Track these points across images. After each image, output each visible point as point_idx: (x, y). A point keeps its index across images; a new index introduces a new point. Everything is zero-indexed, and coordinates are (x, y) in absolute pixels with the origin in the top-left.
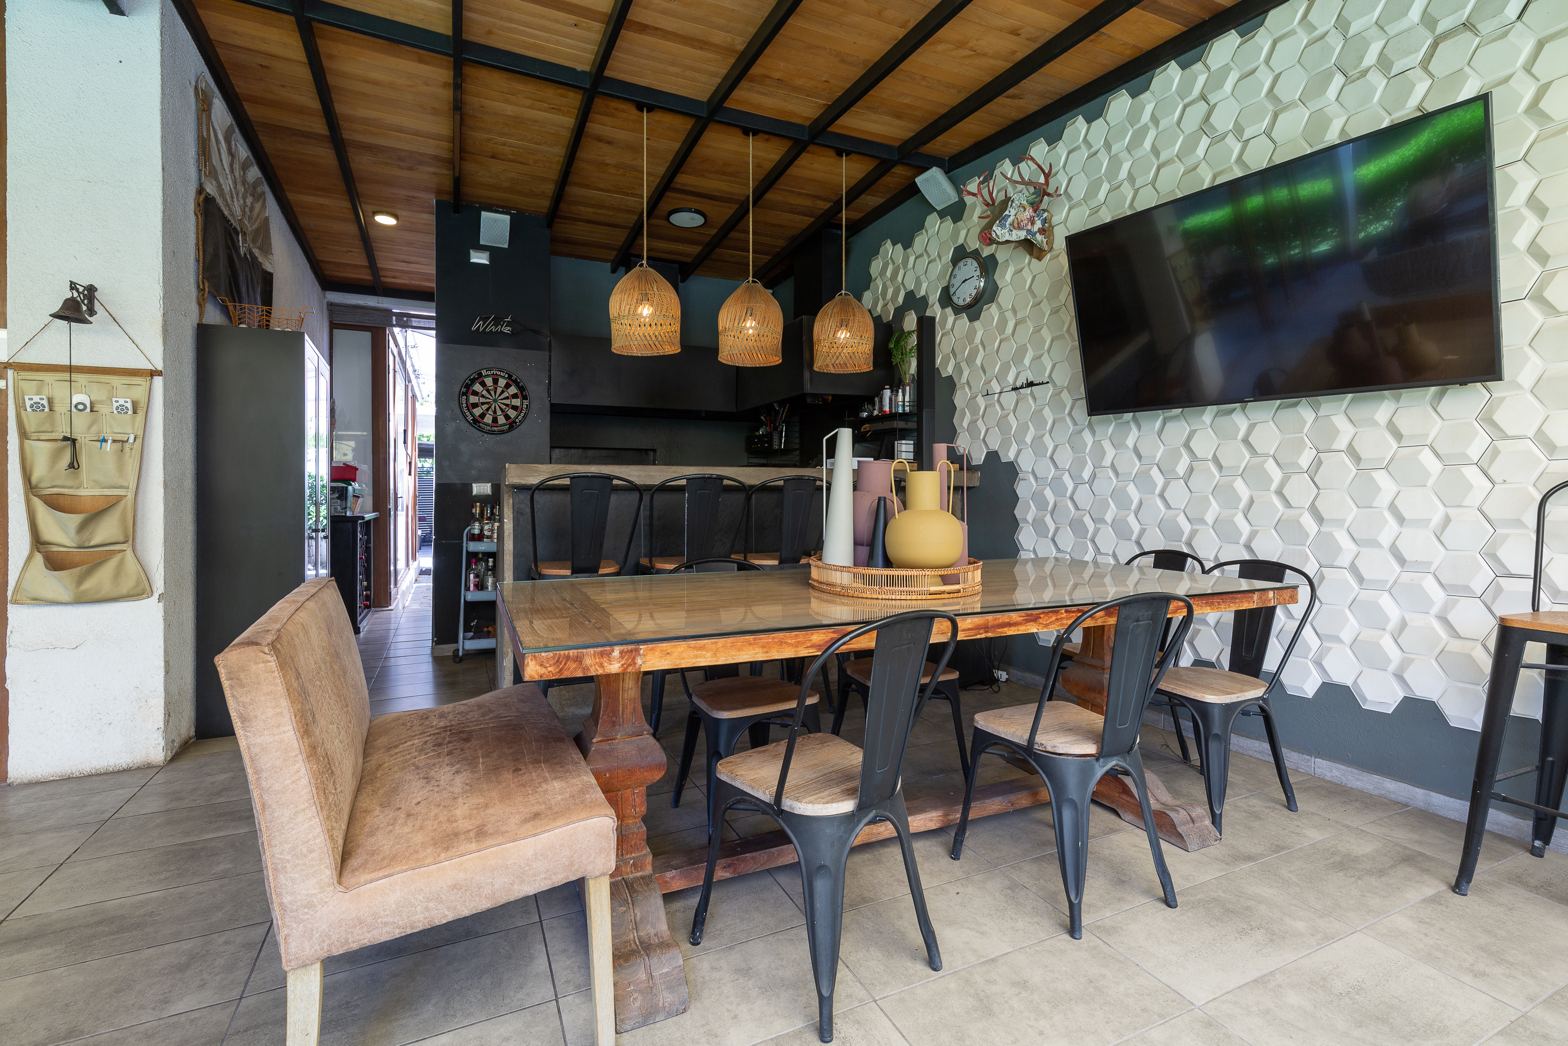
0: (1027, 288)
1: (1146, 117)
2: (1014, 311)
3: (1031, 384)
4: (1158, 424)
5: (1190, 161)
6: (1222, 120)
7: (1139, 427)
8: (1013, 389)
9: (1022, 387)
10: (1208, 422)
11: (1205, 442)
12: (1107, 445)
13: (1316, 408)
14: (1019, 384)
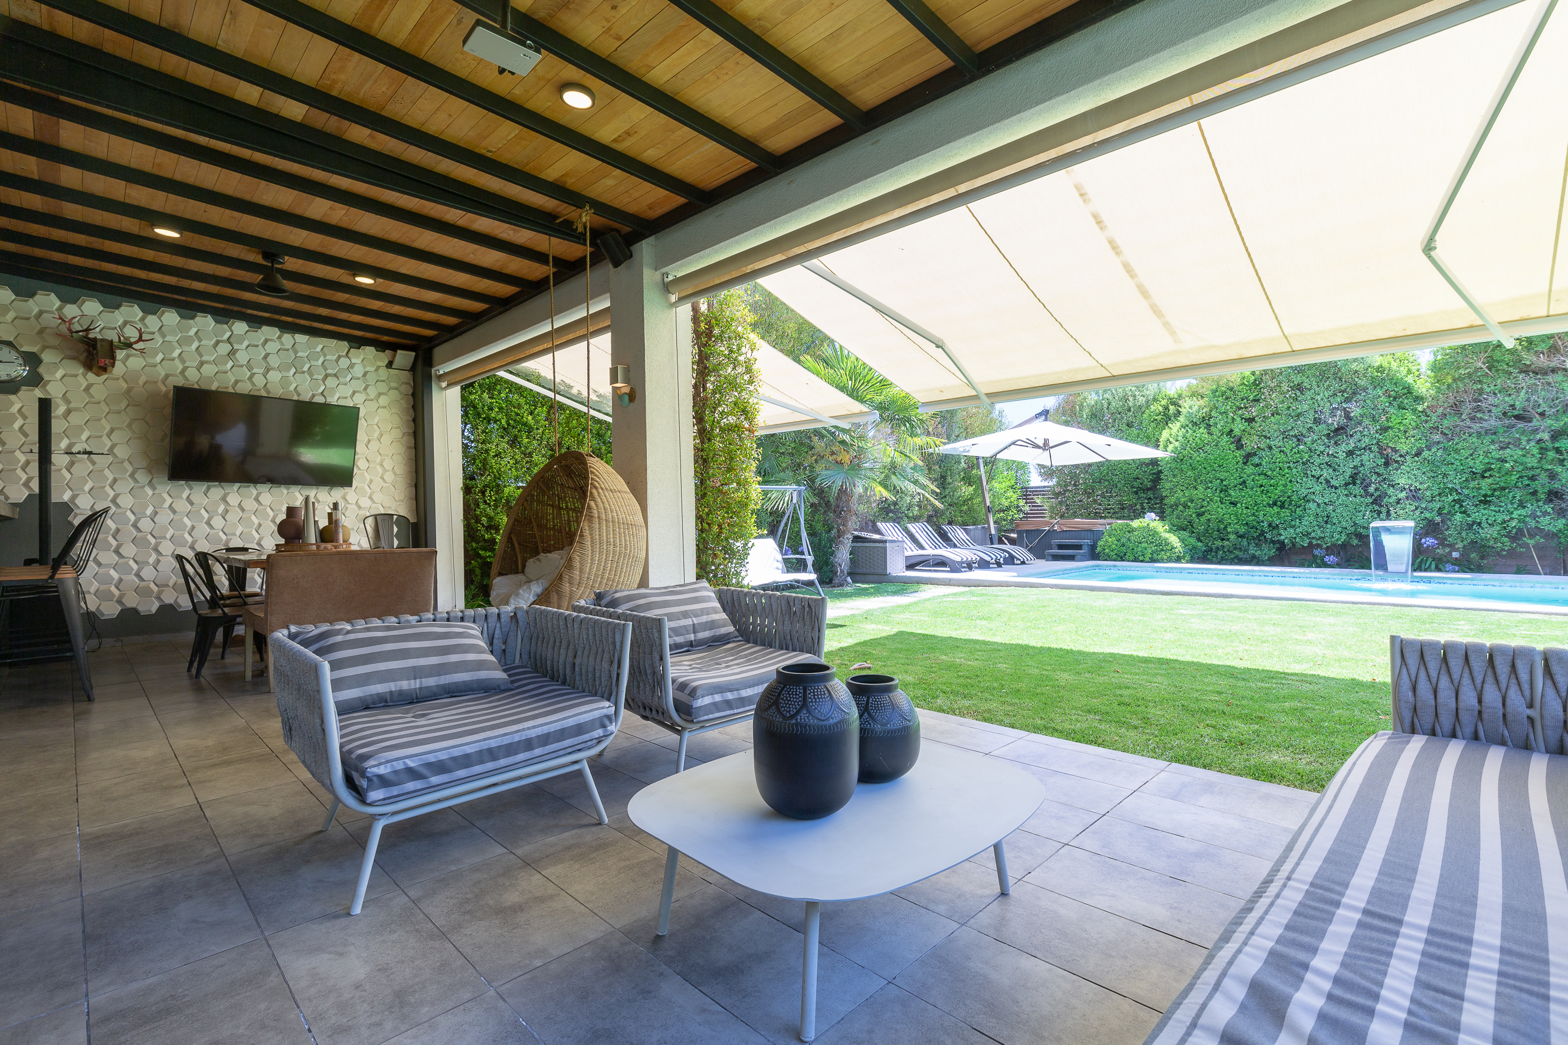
0: (82, 388)
1: (192, 332)
2: (68, 402)
3: (90, 453)
4: (204, 488)
5: (222, 368)
6: (242, 357)
7: (191, 488)
8: (67, 453)
9: (79, 453)
10: (236, 490)
11: (234, 499)
12: (166, 496)
13: (288, 489)
14: (74, 450)
